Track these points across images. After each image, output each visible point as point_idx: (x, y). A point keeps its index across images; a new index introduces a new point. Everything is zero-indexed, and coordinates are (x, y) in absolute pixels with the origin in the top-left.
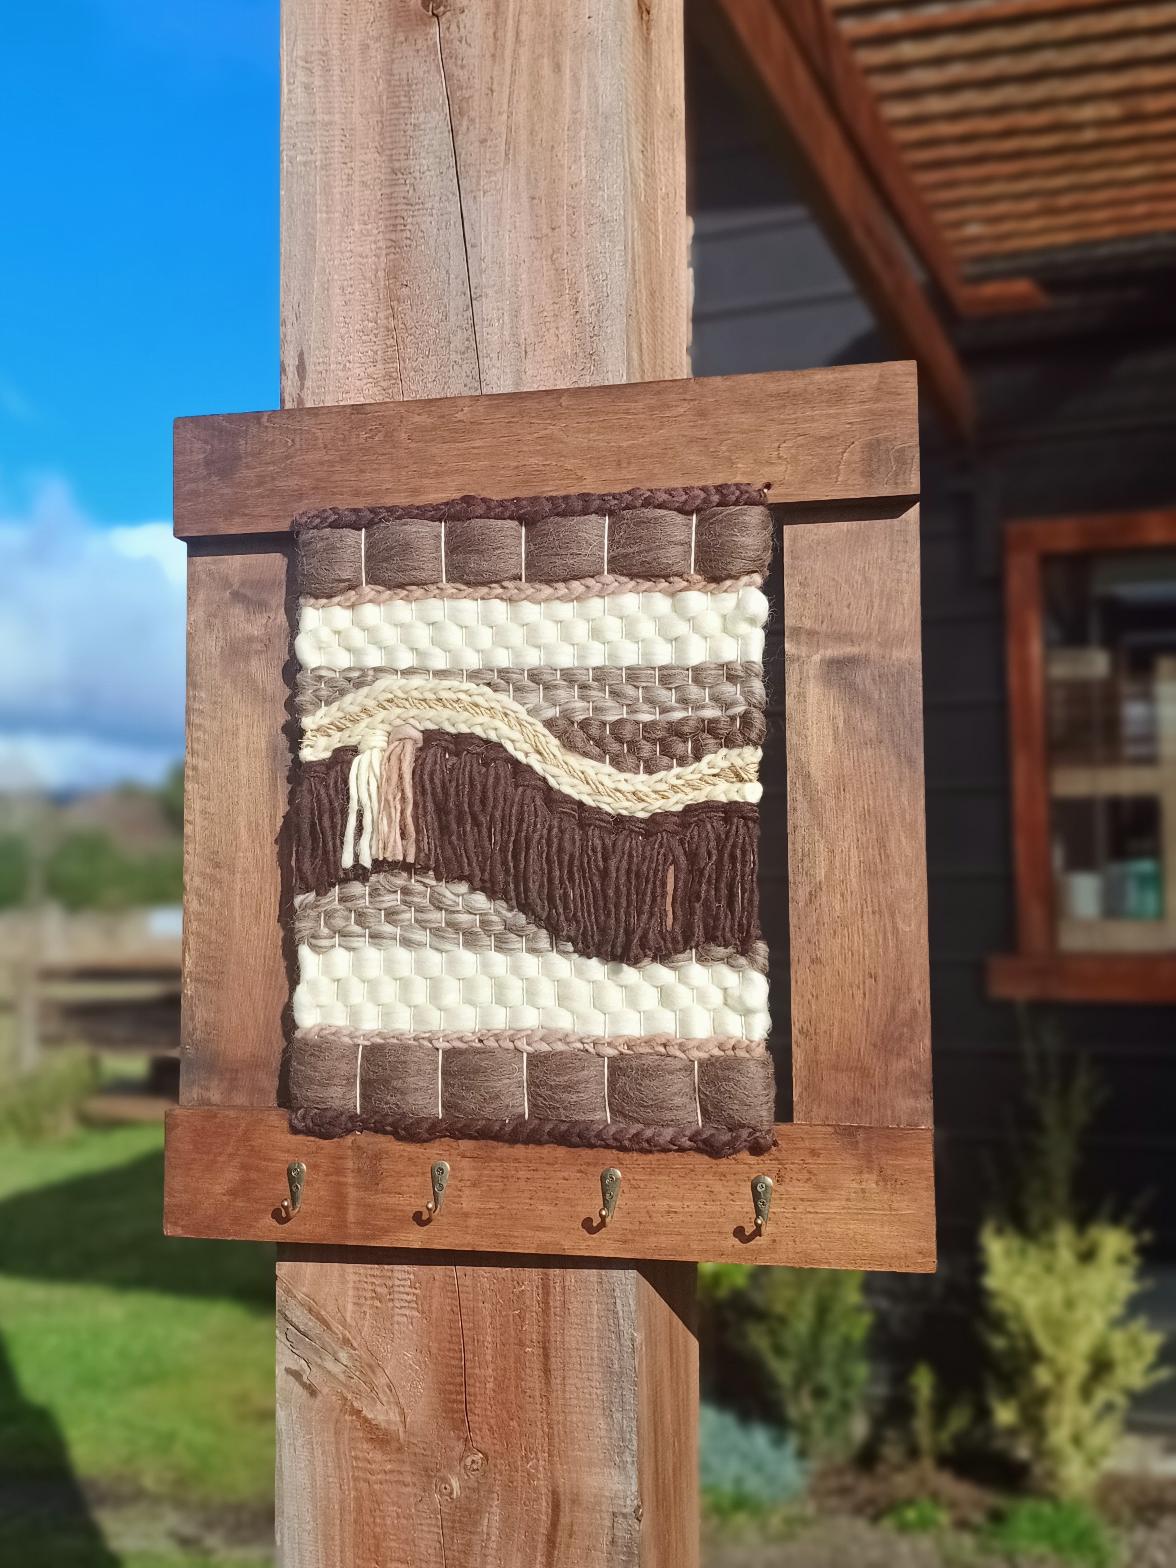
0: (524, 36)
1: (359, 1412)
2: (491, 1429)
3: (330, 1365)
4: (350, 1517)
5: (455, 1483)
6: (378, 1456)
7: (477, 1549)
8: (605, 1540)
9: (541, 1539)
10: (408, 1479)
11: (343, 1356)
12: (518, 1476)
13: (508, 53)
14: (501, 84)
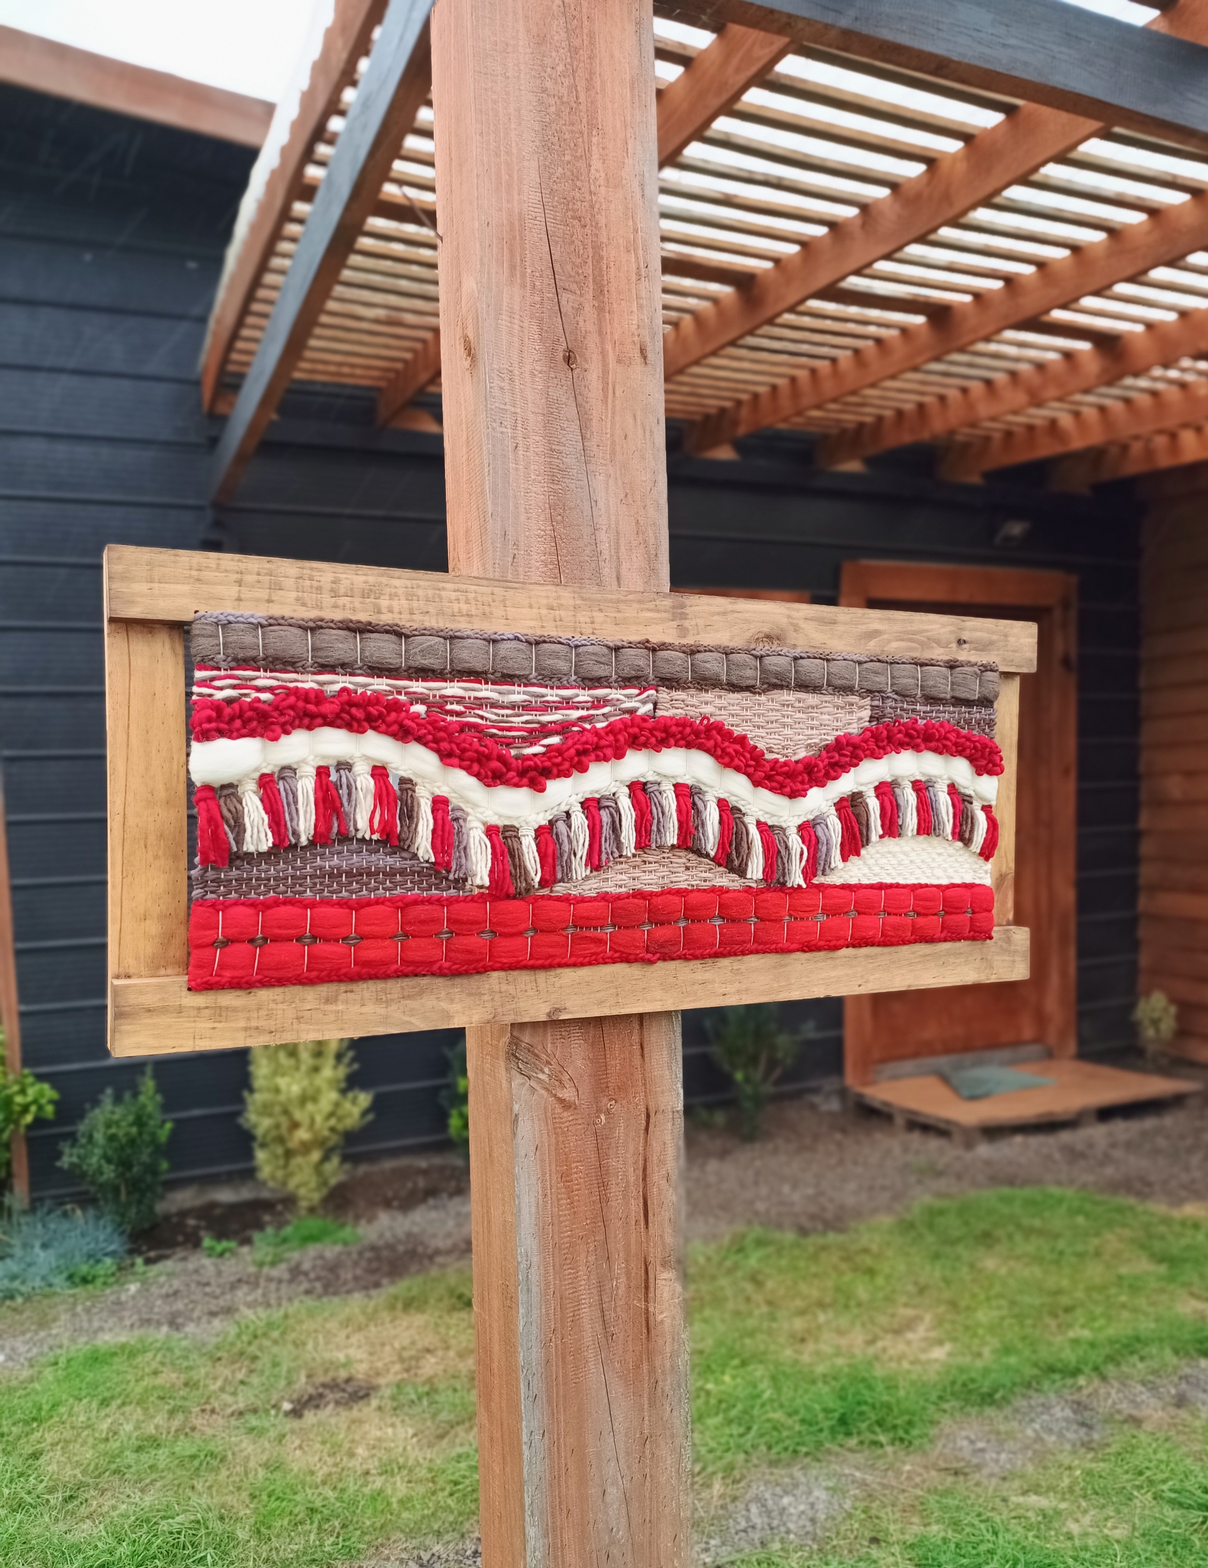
0: (617, 394)
1: (555, 1096)
2: (619, 1088)
3: (541, 1076)
4: (553, 1148)
5: (603, 1117)
6: (565, 1114)
7: (613, 1145)
8: (670, 1124)
9: (642, 1132)
10: (580, 1121)
11: (546, 1070)
12: (631, 1107)
13: (610, 400)
14: (607, 417)
